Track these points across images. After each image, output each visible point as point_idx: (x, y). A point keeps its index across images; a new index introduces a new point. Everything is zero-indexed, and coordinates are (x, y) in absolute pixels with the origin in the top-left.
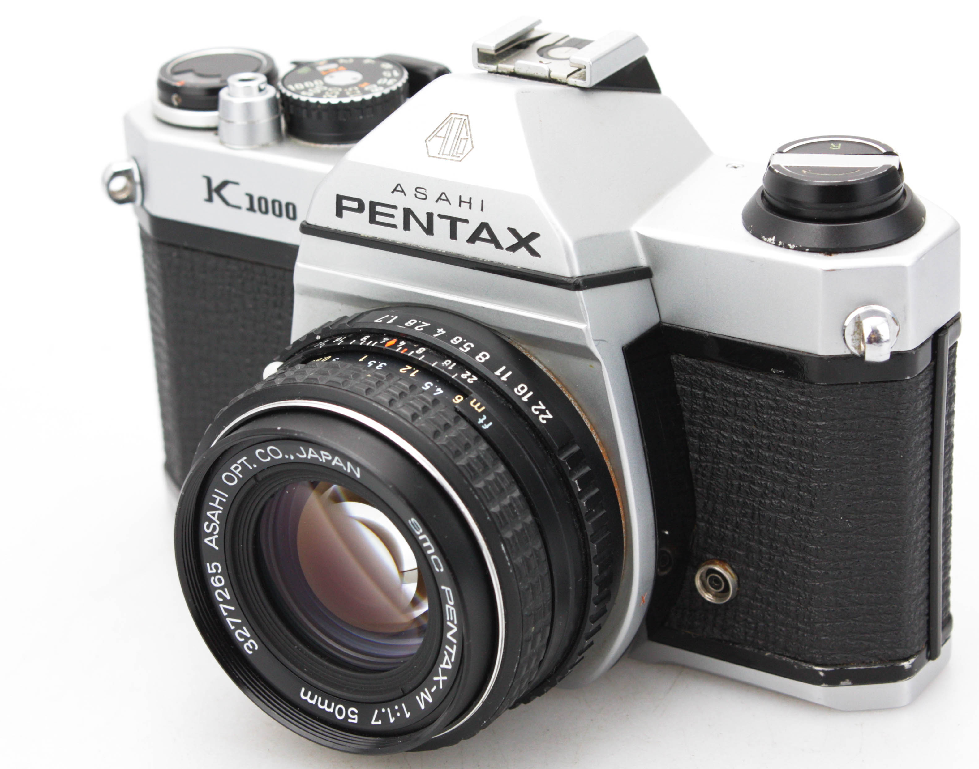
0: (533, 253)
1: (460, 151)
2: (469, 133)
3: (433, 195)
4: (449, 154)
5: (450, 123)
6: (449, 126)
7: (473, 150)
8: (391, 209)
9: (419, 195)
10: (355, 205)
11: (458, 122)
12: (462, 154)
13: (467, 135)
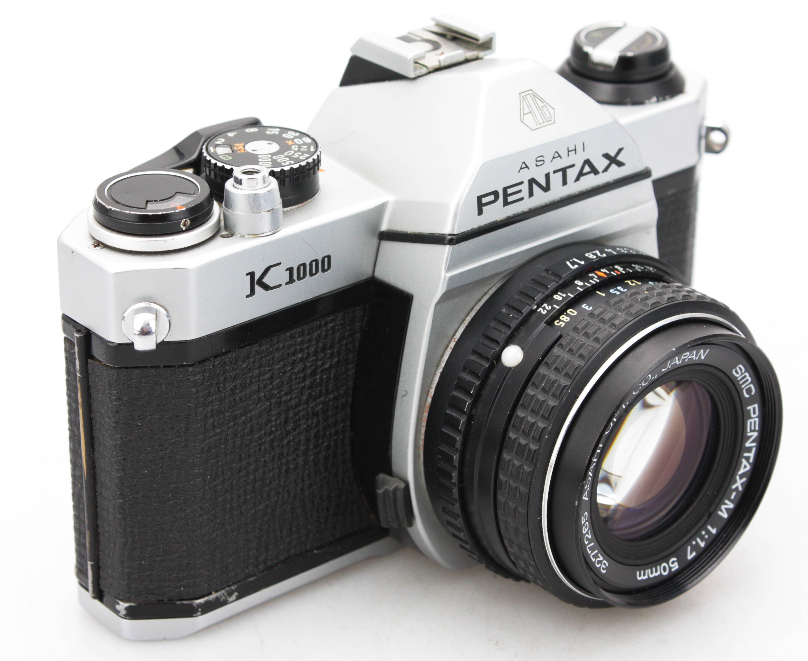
0: (620, 164)
1: (549, 116)
2: (542, 101)
3: (548, 158)
4: (544, 122)
5: (525, 100)
6: (526, 103)
7: (555, 111)
8: (518, 187)
9: (539, 163)
10: (492, 198)
11: (528, 97)
12: (551, 117)
13: (543, 103)
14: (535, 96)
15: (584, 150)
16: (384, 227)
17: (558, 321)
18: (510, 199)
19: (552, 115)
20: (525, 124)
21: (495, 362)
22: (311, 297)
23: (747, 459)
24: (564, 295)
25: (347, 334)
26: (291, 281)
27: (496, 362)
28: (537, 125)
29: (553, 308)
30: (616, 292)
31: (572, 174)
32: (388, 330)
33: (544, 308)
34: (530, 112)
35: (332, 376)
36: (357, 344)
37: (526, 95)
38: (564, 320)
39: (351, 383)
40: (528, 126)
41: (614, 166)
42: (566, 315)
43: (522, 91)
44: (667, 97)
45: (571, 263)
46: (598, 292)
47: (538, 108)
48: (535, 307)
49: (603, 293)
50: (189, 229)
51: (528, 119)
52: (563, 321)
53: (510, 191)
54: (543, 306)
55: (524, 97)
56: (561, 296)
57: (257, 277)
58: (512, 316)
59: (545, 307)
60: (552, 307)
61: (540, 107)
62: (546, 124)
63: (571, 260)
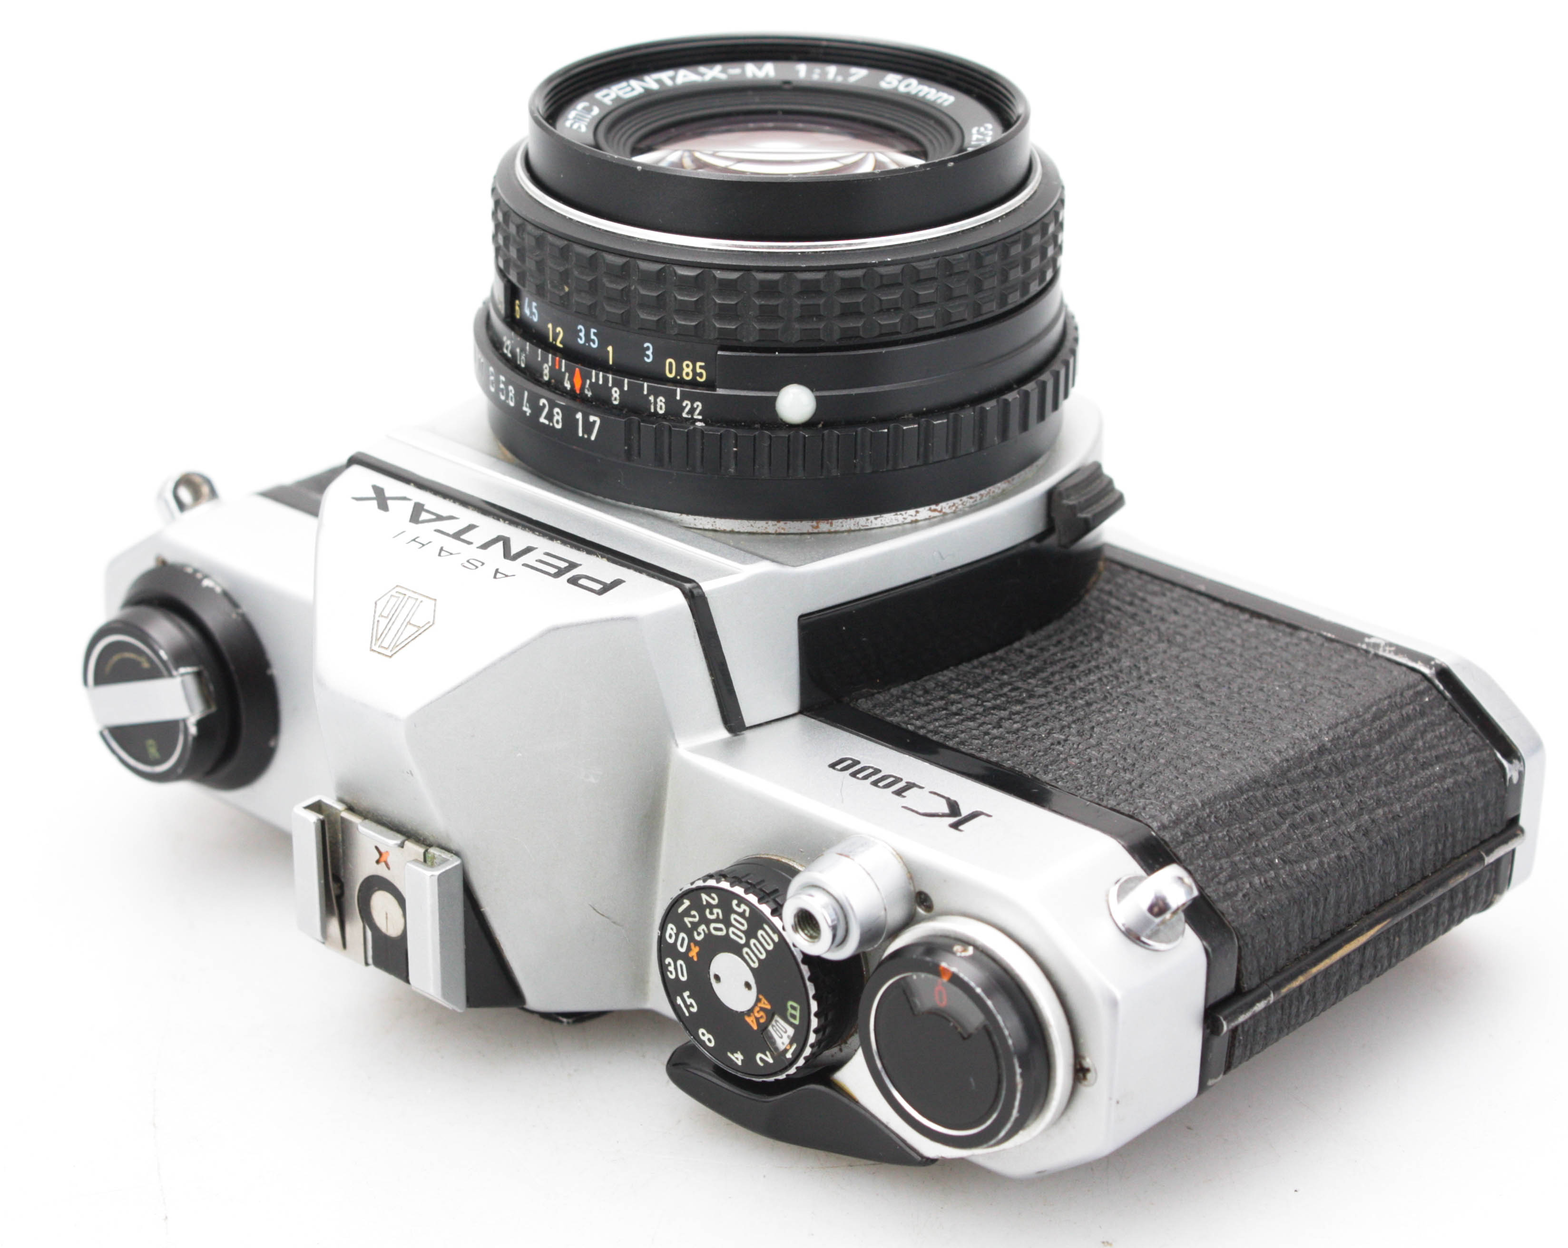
2: (376, 625)
4: (409, 598)
5: (396, 643)
6: (398, 639)
7: (377, 599)
8: (536, 566)
10: (584, 582)
11: (386, 644)
12: (392, 596)
13: (378, 622)
14: (376, 638)
15: (404, 532)
16: (724, 734)
17: (698, 378)
18: (563, 565)
19: (387, 598)
20: (434, 617)
21: (820, 426)
22: (907, 756)
23: (673, 78)
24: (652, 398)
25: (907, 702)
26: (910, 786)
27: (819, 423)
28: (421, 602)
29: (684, 396)
30: (593, 337)
31: (452, 527)
32: (864, 639)
33: (692, 411)
34: (409, 623)
35: (980, 689)
36: (906, 686)
37: (386, 649)
38: (689, 370)
39: (965, 667)
40: (435, 611)
41: (388, 494)
42: (681, 375)
43: (384, 657)
44: (189, 570)
45: (590, 434)
46: (611, 363)
47: (392, 621)
48: (699, 424)
49: (608, 352)
50: (966, 942)
51: (420, 619)
52: (694, 370)
53: (553, 571)
54: (690, 416)
55: (391, 648)
56: (655, 403)
57: (953, 820)
58: (736, 447)
59: (688, 413)
60: (682, 400)
61: (388, 620)
62: (409, 594)
63: (586, 436)
